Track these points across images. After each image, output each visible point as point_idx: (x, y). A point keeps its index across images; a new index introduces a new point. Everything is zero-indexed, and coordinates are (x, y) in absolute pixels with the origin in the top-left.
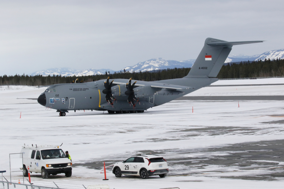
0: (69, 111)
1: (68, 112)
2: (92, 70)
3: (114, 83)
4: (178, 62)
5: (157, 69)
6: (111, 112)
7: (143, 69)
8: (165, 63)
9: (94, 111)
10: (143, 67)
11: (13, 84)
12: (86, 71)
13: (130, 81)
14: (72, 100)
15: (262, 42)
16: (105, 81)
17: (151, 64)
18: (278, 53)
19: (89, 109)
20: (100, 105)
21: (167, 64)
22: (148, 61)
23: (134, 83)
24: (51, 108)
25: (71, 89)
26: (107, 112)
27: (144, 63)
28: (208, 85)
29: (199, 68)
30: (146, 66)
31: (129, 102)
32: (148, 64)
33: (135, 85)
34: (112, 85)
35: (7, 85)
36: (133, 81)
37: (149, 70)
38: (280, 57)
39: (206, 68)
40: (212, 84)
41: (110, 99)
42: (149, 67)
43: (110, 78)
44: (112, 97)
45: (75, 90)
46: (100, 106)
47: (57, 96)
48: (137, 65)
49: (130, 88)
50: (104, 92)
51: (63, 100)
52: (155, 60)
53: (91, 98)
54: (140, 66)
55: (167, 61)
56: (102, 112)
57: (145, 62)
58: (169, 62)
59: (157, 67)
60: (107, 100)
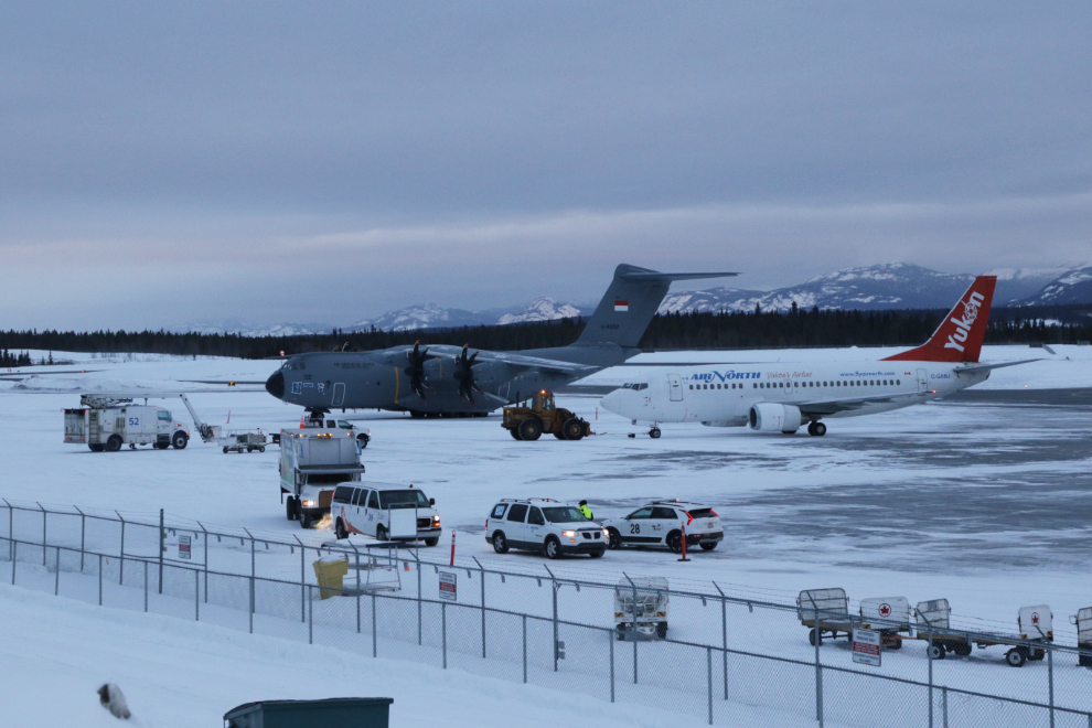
0: (331, 410)
1: (329, 412)
2: (289, 325)
3: (429, 352)
4: (469, 314)
5: (425, 326)
6: (417, 415)
7: (396, 326)
8: (441, 314)
9: (384, 412)
10: (396, 321)
11: (139, 351)
12: (278, 327)
13: (465, 351)
14: (340, 388)
15: (735, 274)
16: (409, 349)
17: (413, 315)
18: (675, 299)
19: (373, 407)
20: (398, 398)
21: (445, 317)
22: (408, 309)
23: (475, 355)
24: (293, 402)
25: (338, 364)
26: (408, 413)
27: (398, 313)
28: (621, 362)
29: (603, 327)
30: (402, 319)
31: (462, 393)
32: (407, 315)
33: (477, 358)
34: (425, 356)
35: (125, 351)
36: (471, 352)
37: (409, 328)
38: (678, 308)
39: (616, 327)
40: (628, 361)
41: (420, 387)
42: (410, 321)
43: (422, 343)
44: (424, 382)
45: (346, 366)
46: (396, 402)
47: (308, 378)
48: (385, 316)
49: (465, 364)
50: (408, 371)
51: (322, 386)
52: (421, 308)
53: (378, 384)
54: (389, 319)
55: (447, 310)
56: (400, 413)
57: (401, 311)
58: (451, 312)
59: (425, 323)
60: (414, 389)
